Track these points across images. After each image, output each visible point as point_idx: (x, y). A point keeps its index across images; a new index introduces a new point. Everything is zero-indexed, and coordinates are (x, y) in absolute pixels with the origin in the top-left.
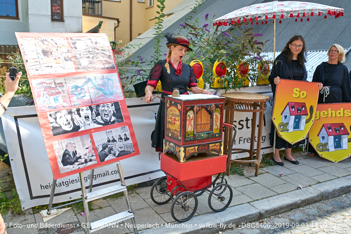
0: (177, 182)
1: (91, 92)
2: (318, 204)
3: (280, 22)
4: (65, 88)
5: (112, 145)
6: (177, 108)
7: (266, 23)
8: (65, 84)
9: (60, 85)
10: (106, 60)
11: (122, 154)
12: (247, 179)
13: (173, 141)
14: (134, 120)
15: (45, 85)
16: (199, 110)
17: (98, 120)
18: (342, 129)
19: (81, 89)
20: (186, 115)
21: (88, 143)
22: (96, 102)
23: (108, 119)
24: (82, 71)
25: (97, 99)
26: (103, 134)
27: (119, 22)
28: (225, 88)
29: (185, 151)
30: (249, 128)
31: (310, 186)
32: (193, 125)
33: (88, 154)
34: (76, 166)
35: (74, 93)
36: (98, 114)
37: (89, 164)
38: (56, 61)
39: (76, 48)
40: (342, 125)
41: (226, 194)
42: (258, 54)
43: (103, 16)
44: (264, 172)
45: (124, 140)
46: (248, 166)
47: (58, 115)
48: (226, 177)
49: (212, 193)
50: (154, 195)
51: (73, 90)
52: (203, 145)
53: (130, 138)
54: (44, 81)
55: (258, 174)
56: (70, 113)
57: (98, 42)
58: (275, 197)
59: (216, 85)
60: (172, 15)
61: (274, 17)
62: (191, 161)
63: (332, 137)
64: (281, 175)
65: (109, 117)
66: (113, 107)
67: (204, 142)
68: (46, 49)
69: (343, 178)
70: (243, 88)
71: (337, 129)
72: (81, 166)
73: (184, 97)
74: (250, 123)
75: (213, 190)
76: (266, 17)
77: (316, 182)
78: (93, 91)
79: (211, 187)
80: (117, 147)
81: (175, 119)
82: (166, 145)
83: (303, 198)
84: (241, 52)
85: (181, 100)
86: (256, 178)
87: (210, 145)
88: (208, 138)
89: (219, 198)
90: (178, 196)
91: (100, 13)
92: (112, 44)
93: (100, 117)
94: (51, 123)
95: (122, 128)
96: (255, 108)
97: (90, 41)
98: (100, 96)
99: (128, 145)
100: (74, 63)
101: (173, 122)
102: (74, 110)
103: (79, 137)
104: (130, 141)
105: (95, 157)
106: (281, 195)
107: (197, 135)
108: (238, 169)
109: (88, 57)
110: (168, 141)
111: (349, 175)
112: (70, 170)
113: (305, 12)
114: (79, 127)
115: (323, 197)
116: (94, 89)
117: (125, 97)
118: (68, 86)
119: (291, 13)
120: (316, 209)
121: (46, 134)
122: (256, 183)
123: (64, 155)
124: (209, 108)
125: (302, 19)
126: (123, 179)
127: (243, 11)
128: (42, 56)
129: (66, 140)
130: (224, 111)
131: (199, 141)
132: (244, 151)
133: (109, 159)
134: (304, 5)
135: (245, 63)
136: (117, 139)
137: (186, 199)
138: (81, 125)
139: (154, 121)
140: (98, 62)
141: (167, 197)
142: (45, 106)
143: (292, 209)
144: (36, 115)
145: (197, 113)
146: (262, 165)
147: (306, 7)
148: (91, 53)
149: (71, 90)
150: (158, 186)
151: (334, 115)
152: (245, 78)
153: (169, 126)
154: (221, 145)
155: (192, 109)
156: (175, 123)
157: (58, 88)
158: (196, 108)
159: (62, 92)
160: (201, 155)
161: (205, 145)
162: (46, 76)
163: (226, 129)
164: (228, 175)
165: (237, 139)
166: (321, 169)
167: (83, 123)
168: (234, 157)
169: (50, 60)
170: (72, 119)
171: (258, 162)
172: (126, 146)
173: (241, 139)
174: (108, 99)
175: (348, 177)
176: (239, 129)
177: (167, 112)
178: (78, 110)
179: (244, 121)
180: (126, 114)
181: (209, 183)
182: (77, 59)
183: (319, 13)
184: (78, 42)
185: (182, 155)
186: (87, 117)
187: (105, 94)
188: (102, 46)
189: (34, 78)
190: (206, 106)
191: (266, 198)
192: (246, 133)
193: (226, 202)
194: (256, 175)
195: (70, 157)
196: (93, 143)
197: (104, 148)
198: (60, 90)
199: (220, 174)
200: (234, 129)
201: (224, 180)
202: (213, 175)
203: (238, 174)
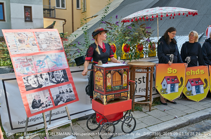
0: (102, 117)
1: (48, 63)
2: (187, 127)
3: (161, 19)
4: (33, 62)
5: (62, 96)
6: (101, 72)
7: (153, 20)
8: (33, 60)
9: (30, 60)
10: (57, 44)
11: (68, 100)
12: (144, 113)
13: (99, 92)
14: (75, 80)
15: (21, 60)
16: (114, 73)
17: (53, 81)
18: (200, 81)
19: (43, 62)
20: (107, 76)
21: (48, 95)
22: (52, 70)
23: (59, 80)
24: (43, 51)
25: (53, 68)
26: (56, 89)
27: (65, 21)
28: (129, 59)
29: (106, 98)
30: (145, 82)
31: (182, 116)
32: (111, 82)
33: (48, 101)
34: (40, 109)
35: (38, 64)
36: (53, 77)
37: (49, 107)
38: (27, 46)
39: (39, 38)
40: (199, 79)
41: (132, 123)
42: (149, 39)
43: (56, 18)
44: (154, 109)
45: (69, 92)
46: (145, 105)
47: (29, 78)
48: (132, 113)
49: (123, 122)
50: (88, 125)
51: (38, 63)
52: (117, 93)
53: (73, 91)
54: (20, 58)
55: (151, 110)
56: (36, 77)
57: (52, 34)
58: (161, 124)
59: (124, 57)
60: (97, 17)
61: (157, 16)
62: (110, 104)
63: (194, 86)
64: (164, 110)
65: (60, 79)
66: (62, 72)
67: (118, 92)
68: (21, 39)
69: (202, 111)
70: (140, 59)
71: (197, 81)
72: (44, 109)
73: (105, 65)
74: (145, 79)
75: (124, 121)
76: (153, 16)
77: (186, 113)
78: (50, 63)
79: (123, 119)
80: (65, 97)
81: (100, 79)
82: (95, 95)
83: (178, 123)
84: (138, 38)
85: (103, 67)
86: (150, 112)
87: (122, 94)
88: (120, 90)
89: (128, 125)
90: (103, 125)
91: (54, 16)
92: (61, 35)
93: (54, 78)
94: (25, 83)
95: (68, 85)
96: (148, 71)
97: (47, 33)
98: (54, 66)
99: (72, 95)
100: (38, 47)
101: (99, 81)
102: (39, 75)
103: (42, 91)
104: (73, 93)
105: (52, 103)
106: (165, 122)
107: (113, 88)
108: (139, 107)
109: (47, 43)
110: (96, 92)
111: (205, 109)
112: (37, 111)
113: (175, 13)
114: (42, 85)
115: (190, 123)
116: (50, 62)
117: (69, 66)
118: (34, 61)
119: (167, 14)
120: (186, 130)
121: (22, 90)
122: (150, 115)
123: (33, 102)
124: (120, 71)
125: (173, 17)
126: (69, 116)
127: (139, 13)
128: (18, 43)
129: (34, 93)
130: (129, 73)
131: (115, 91)
132: (142, 96)
133: (61, 104)
134: (174, 9)
135: (141, 44)
136: (65, 92)
137: (108, 127)
138: (43, 84)
139: (87, 80)
140: (52, 46)
141: (97, 126)
142: (21, 73)
143: (172, 131)
144: (15, 79)
145: (113, 75)
146: (153, 105)
147: (176, 10)
148: (48, 40)
149: (36, 63)
150: (91, 119)
151: (194, 74)
152: (141, 53)
153: (96, 83)
154: (128, 93)
155: (110, 72)
156: (100, 81)
157: (29, 62)
158: (113, 72)
159: (31, 64)
160: (116, 100)
161: (118, 94)
162: (21, 55)
163: (131, 83)
164: (133, 111)
165: (138, 89)
166: (188, 106)
167: (44, 82)
168: (136, 100)
169: (23, 46)
170: (38, 81)
171: (151, 103)
172: (71, 96)
173: (140, 89)
174: (59, 68)
175: (205, 110)
176: (139, 83)
177: (95, 74)
178: (41, 75)
179: (142, 78)
180: (70, 76)
181: (122, 116)
182: (40, 44)
183: (183, 13)
184: (40, 34)
185: (105, 100)
186: (46, 79)
187: (57, 65)
188: (54, 36)
189: (14, 56)
190: (118, 70)
191: (156, 124)
192: (143, 86)
193: (132, 128)
194: (150, 111)
195: (37, 104)
196: (50, 94)
197: (57, 97)
198: (30, 63)
199: (128, 111)
200: (136, 84)
201: (131, 114)
202: (124, 111)
203: (139, 110)
